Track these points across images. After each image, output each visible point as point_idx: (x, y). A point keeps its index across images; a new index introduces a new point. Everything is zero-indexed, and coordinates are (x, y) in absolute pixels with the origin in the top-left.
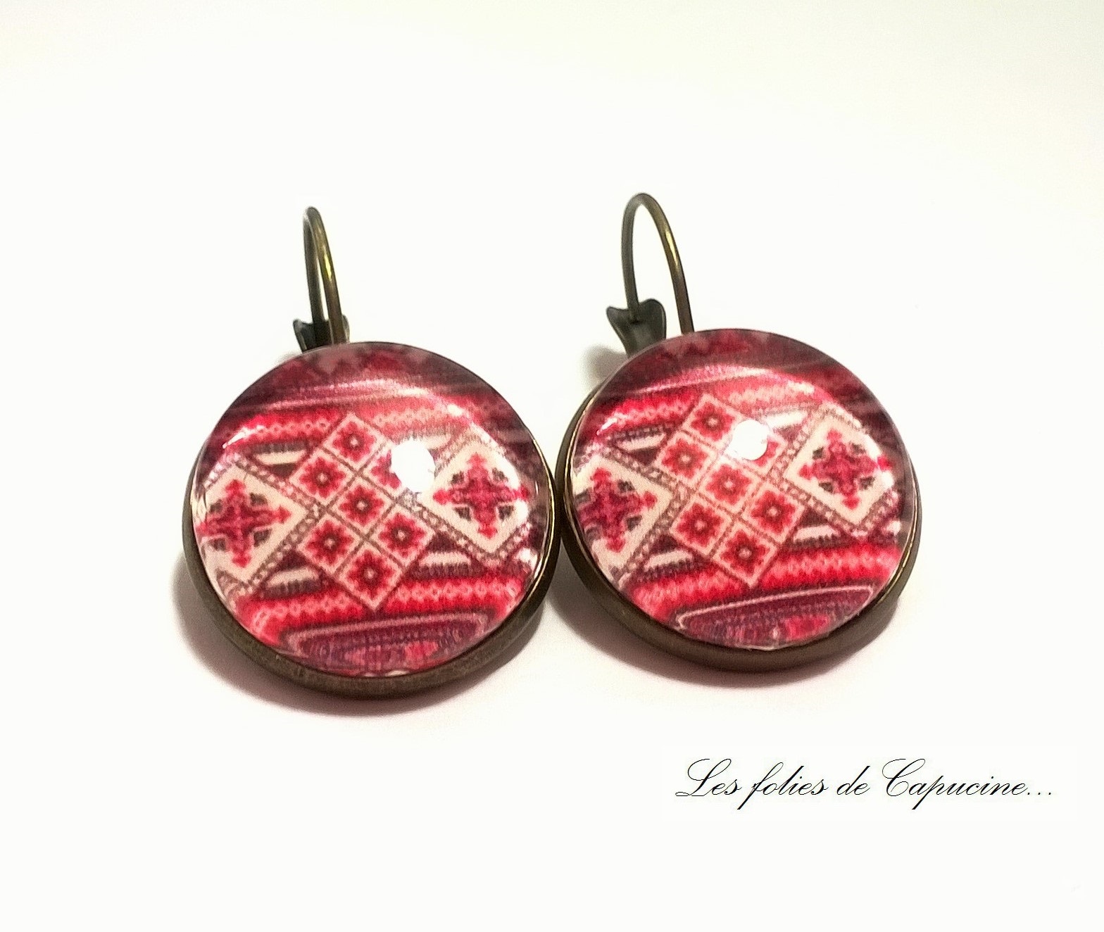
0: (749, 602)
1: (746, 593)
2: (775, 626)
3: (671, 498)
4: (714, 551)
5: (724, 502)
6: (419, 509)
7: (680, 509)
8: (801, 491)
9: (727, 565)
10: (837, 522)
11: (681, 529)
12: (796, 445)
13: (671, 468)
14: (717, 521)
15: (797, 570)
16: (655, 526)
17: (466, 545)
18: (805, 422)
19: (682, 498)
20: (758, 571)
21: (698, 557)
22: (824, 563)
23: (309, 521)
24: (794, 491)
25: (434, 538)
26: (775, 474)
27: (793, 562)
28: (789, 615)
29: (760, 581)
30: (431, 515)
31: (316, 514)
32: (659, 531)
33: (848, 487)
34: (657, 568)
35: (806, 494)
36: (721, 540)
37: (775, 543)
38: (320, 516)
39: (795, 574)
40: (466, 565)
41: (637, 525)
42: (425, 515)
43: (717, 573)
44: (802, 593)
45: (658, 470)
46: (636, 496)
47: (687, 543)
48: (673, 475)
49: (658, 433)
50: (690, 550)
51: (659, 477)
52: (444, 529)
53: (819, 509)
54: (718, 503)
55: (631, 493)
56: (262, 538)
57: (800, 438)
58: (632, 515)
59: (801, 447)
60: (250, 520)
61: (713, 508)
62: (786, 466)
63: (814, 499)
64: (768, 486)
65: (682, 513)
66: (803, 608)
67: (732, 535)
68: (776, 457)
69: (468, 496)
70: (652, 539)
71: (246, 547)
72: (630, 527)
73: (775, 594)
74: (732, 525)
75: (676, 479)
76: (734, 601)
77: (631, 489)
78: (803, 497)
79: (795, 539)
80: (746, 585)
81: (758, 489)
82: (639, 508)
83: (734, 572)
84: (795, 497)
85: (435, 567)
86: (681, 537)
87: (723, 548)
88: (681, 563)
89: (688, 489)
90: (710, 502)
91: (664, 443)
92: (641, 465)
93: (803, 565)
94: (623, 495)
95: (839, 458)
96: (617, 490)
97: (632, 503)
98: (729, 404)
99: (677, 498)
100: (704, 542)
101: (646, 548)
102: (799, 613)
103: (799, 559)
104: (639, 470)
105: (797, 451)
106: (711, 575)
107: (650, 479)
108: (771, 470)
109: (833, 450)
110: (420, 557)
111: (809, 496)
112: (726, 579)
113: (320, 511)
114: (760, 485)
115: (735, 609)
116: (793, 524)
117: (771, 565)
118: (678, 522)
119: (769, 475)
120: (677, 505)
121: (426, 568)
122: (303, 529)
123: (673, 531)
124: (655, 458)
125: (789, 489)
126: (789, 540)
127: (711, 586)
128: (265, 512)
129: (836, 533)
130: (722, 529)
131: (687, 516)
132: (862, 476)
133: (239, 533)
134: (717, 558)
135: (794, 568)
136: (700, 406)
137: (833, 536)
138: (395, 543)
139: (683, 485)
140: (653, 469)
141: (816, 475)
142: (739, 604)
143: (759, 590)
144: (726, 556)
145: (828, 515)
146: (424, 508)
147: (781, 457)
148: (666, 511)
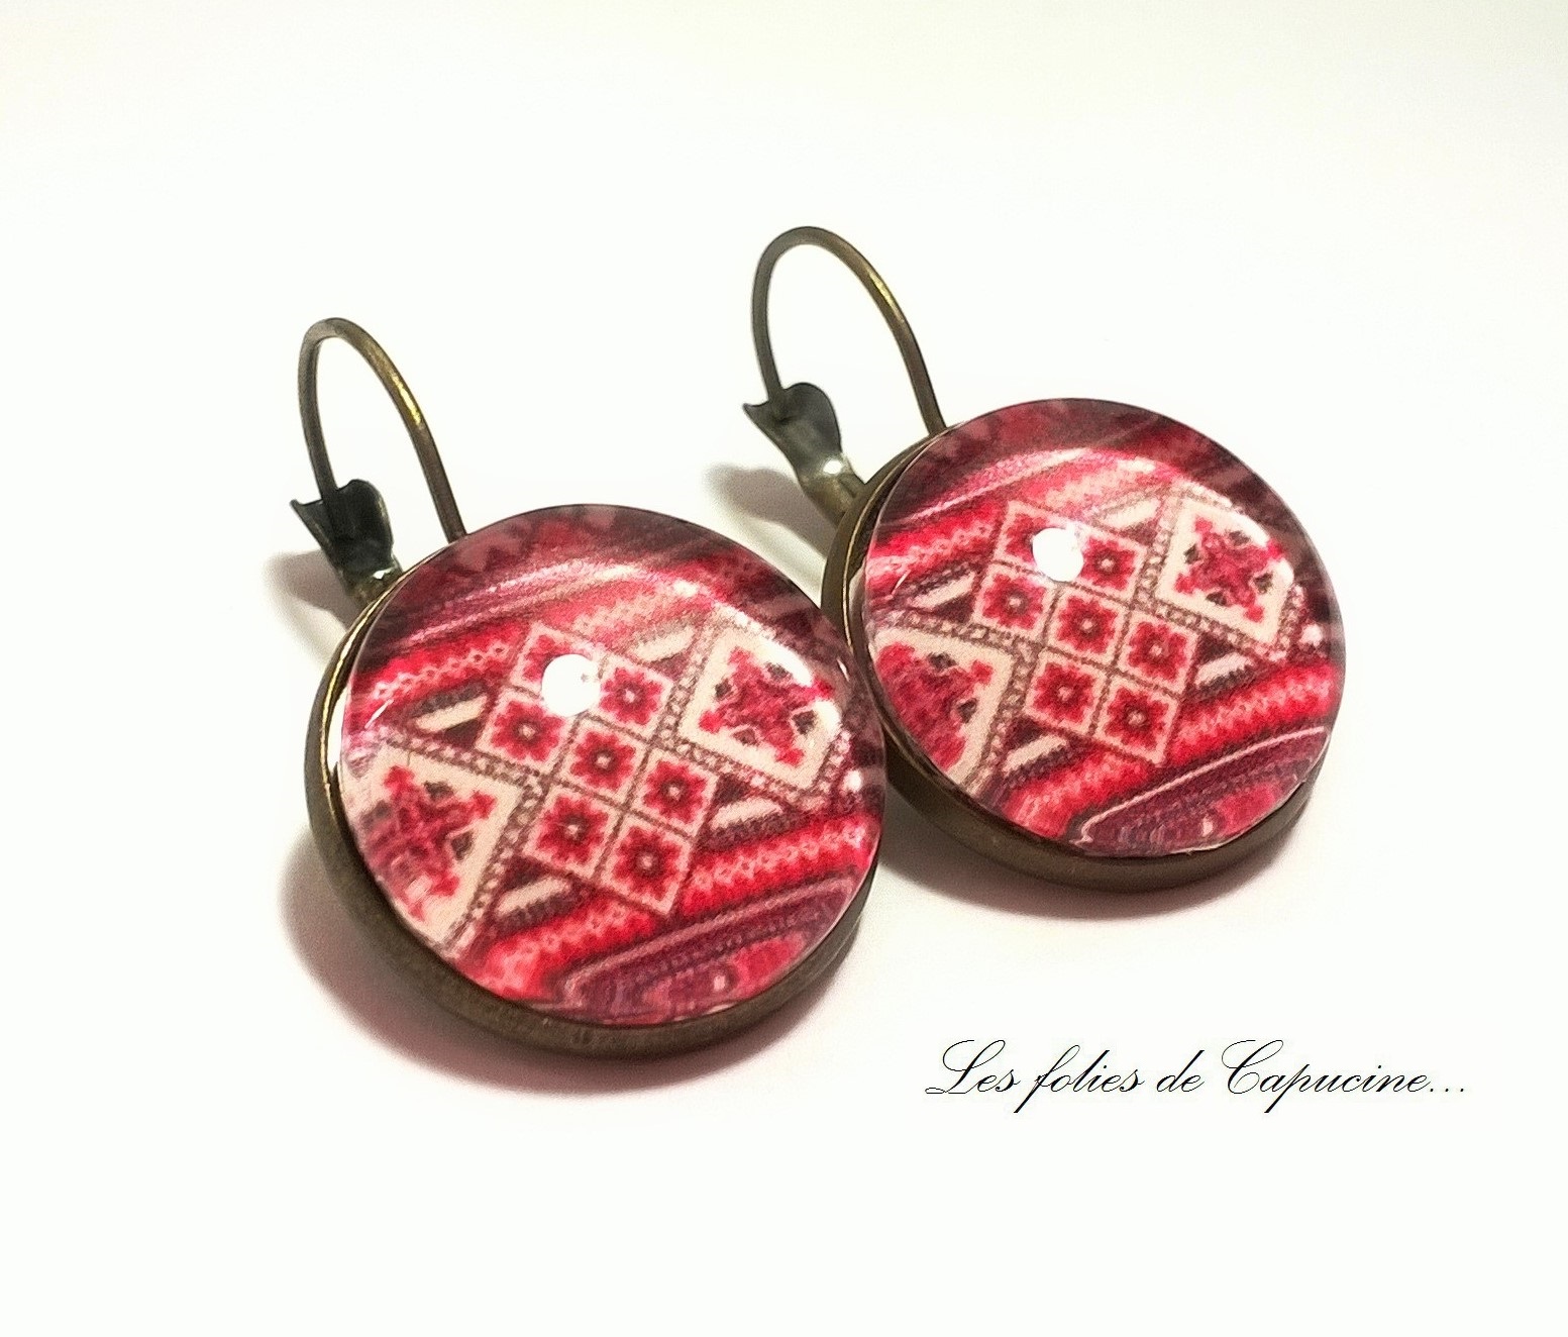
0: (1161, 789)
1: (1155, 776)
2: (1203, 816)
3: (1013, 662)
4: (1093, 727)
5: (1089, 651)
6: (685, 748)
7: (1030, 675)
8: (1186, 613)
9: (1115, 741)
10: (1246, 645)
11: (1041, 704)
12: (1159, 549)
13: (997, 620)
14: (1087, 682)
15: (1214, 728)
16: (1001, 708)
17: (767, 785)
18: (1159, 512)
19: (1028, 659)
20: (1162, 741)
21: (1074, 740)
22: (1246, 708)
23: (529, 804)
24: (1176, 615)
25: (719, 785)
26: (1143, 597)
27: (1204, 717)
28: (1219, 795)
29: (1168, 753)
30: (706, 752)
31: (538, 790)
32: (1008, 714)
33: (1244, 595)
34: (1022, 768)
35: (1195, 615)
36: (1099, 708)
37: (1173, 695)
38: (546, 792)
39: (1213, 733)
40: (776, 816)
41: (974, 712)
42: (697, 754)
43: (1105, 758)
44: (1228, 759)
45: (982, 627)
46: (960, 671)
47: (1054, 724)
48: (1003, 629)
49: (963, 573)
50: (1061, 732)
51: (986, 636)
52: (727, 769)
53: (1217, 632)
54: (1080, 654)
55: (951, 668)
56: (463, 846)
57: (1161, 537)
58: (963, 701)
59: (1166, 551)
60: (438, 824)
61: (1075, 664)
62: (1154, 583)
63: (1207, 619)
64: (1139, 617)
65: (1034, 681)
66: (1235, 780)
67: (1112, 697)
68: (1137, 572)
69: (745, 712)
70: (1002, 728)
71: (446, 864)
72: (966, 718)
73: (1194, 769)
74: (1108, 682)
75: (1009, 634)
76: (1139, 792)
77: (950, 663)
78: (1190, 620)
79: (1197, 682)
80: (1150, 764)
81: (1127, 623)
82: (970, 689)
83: (1127, 749)
84: (1182, 623)
85: (733, 827)
86: (1043, 716)
87: (1105, 719)
88: (1054, 753)
89: (1031, 643)
90: (1069, 656)
91: (977, 586)
92: (955, 625)
93: (1219, 720)
94: (942, 674)
95: (1219, 556)
96: (931, 669)
97: (958, 683)
98: (1049, 509)
99: (1020, 661)
100: (1077, 716)
101: (997, 743)
102: (1230, 789)
103: (1212, 712)
104: (954, 633)
105: (1164, 558)
106: (1099, 761)
107: (974, 641)
108: (1136, 592)
109: (1209, 545)
110: (709, 818)
111: (1199, 617)
112: (1119, 763)
113: (541, 783)
114: (1129, 616)
115: (1143, 803)
116: (1189, 662)
117: (1176, 728)
118: (1032, 695)
119: (1135, 601)
120: (1024, 672)
121: (722, 831)
122: (523, 819)
123: (1029, 710)
124: (972, 611)
125: (1169, 614)
126: (1189, 686)
127: (1101, 777)
128: (454, 806)
129: (1250, 662)
130: (1096, 691)
131: (1042, 684)
132: (1256, 575)
133: (429, 845)
134: (1100, 735)
135: (1210, 726)
136: (1010, 521)
137: (1246, 667)
138: (670, 807)
139: (1023, 640)
140: (974, 627)
141: (1198, 586)
142: (1148, 795)
143: (1169, 770)
144: (1111, 729)
145: (1232, 638)
146: (693, 745)
147: (1143, 570)
148: (1011, 683)
